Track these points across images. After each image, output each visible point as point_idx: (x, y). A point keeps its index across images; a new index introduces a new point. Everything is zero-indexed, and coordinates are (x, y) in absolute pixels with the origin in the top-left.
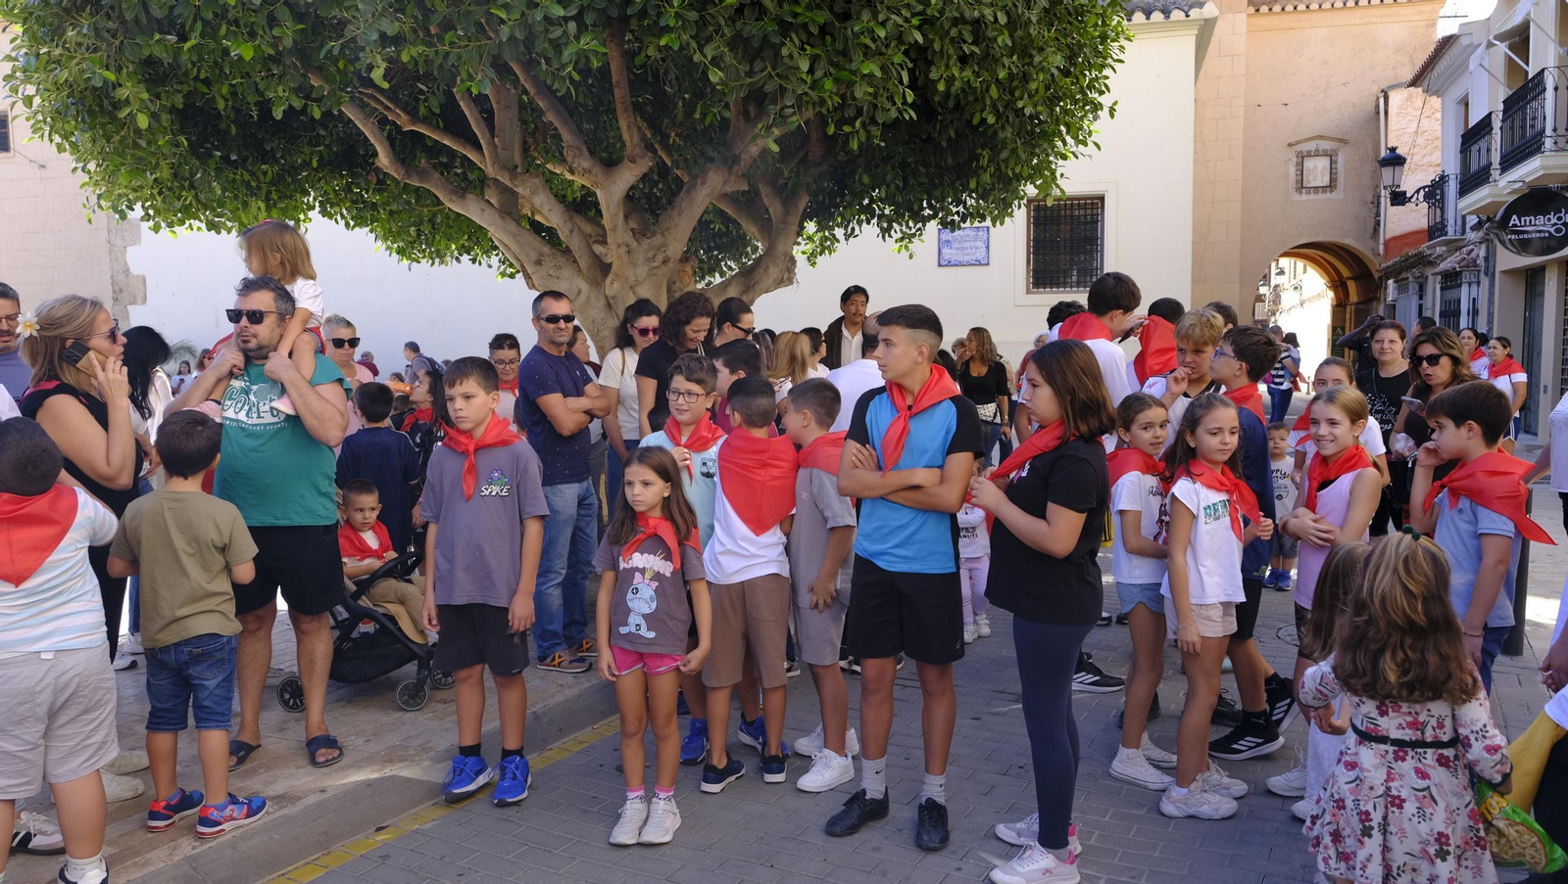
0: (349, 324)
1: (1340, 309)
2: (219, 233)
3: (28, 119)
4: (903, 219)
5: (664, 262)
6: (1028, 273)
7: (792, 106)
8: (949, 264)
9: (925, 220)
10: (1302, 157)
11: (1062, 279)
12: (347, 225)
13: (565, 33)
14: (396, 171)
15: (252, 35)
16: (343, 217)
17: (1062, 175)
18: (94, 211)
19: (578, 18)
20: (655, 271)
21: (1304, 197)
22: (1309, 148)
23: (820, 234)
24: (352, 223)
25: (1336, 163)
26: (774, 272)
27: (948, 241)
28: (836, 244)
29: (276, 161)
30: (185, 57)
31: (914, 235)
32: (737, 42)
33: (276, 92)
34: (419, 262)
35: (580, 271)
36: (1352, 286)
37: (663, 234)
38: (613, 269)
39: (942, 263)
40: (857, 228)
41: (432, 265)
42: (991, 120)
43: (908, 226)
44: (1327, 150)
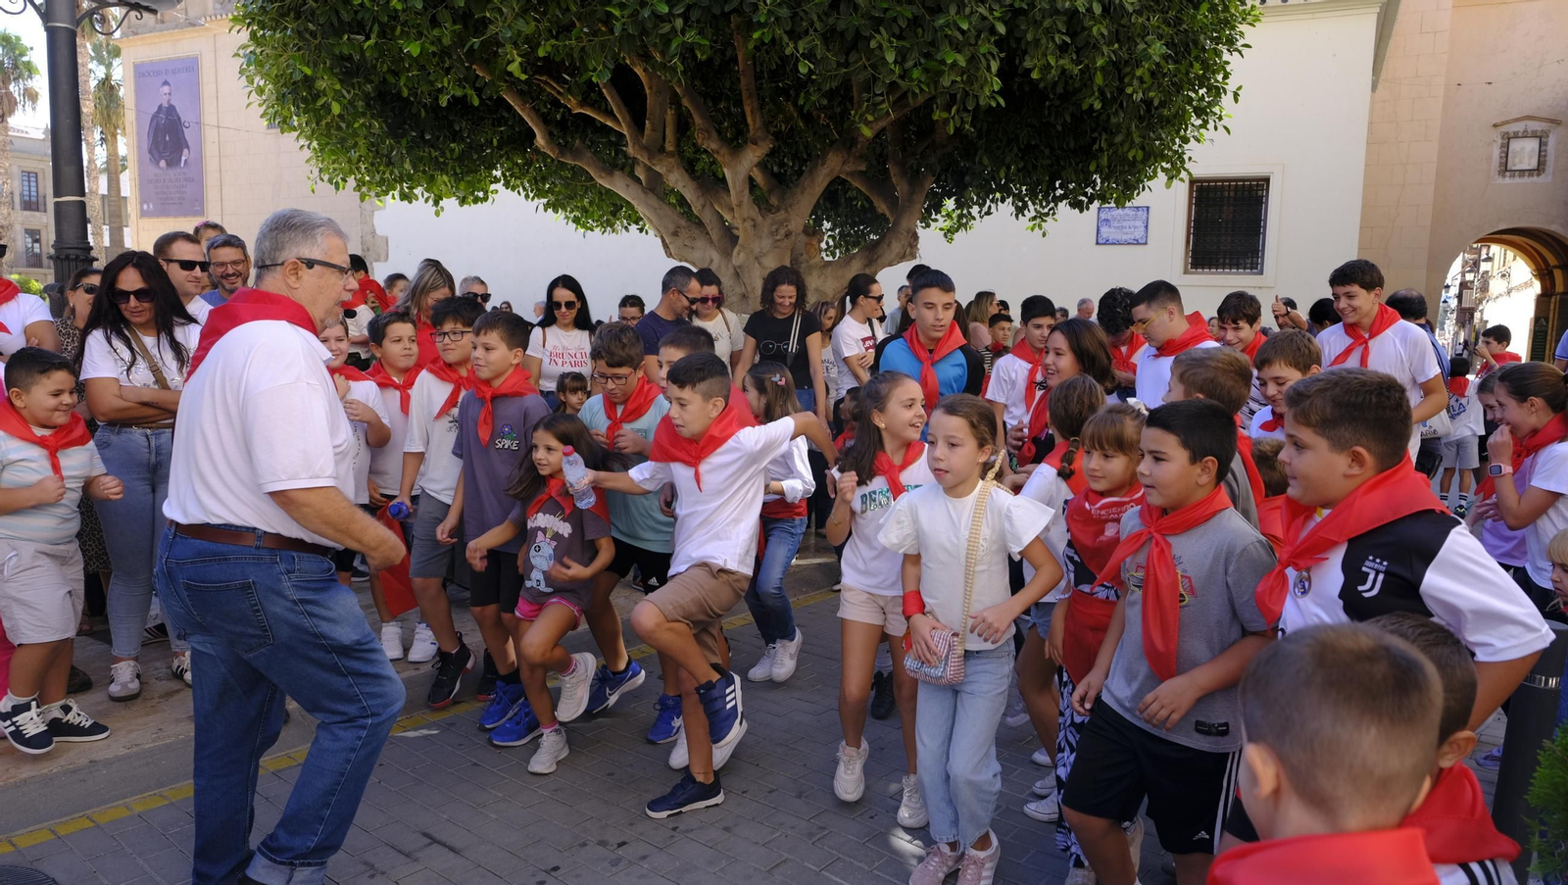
0: (483, 282)
1: (1546, 299)
2: (410, 202)
3: (260, 105)
4: (1037, 198)
5: (787, 236)
6: (1187, 253)
7: (882, 95)
8: (1107, 243)
9: (1057, 200)
10: (1508, 138)
11: (1221, 261)
12: (527, 196)
13: (674, 29)
14: (551, 150)
15: (420, 35)
16: (524, 189)
17: (1190, 159)
18: (316, 183)
19: (686, 17)
20: (778, 243)
21: (1508, 180)
22: (1516, 129)
23: (959, 211)
24: (531, 195)
25: (1546, 144)
26: (896, 247)
27: (1108, 220)
28: (973, 222)
29: (463, 140)
30: (368, 54)
31: (1047, 214)
32: (830, 36)
33: (442, 83)
34: (592, 230)
35: (712, 242)
36: (1558, 274)
37: (786, 210)
38: (740, 241)
39: (1100, 241)
40: (993, 206)
41: (603, 233)
42: (1098, 105)
43: (1041, 206)
44: (1536, 131)
